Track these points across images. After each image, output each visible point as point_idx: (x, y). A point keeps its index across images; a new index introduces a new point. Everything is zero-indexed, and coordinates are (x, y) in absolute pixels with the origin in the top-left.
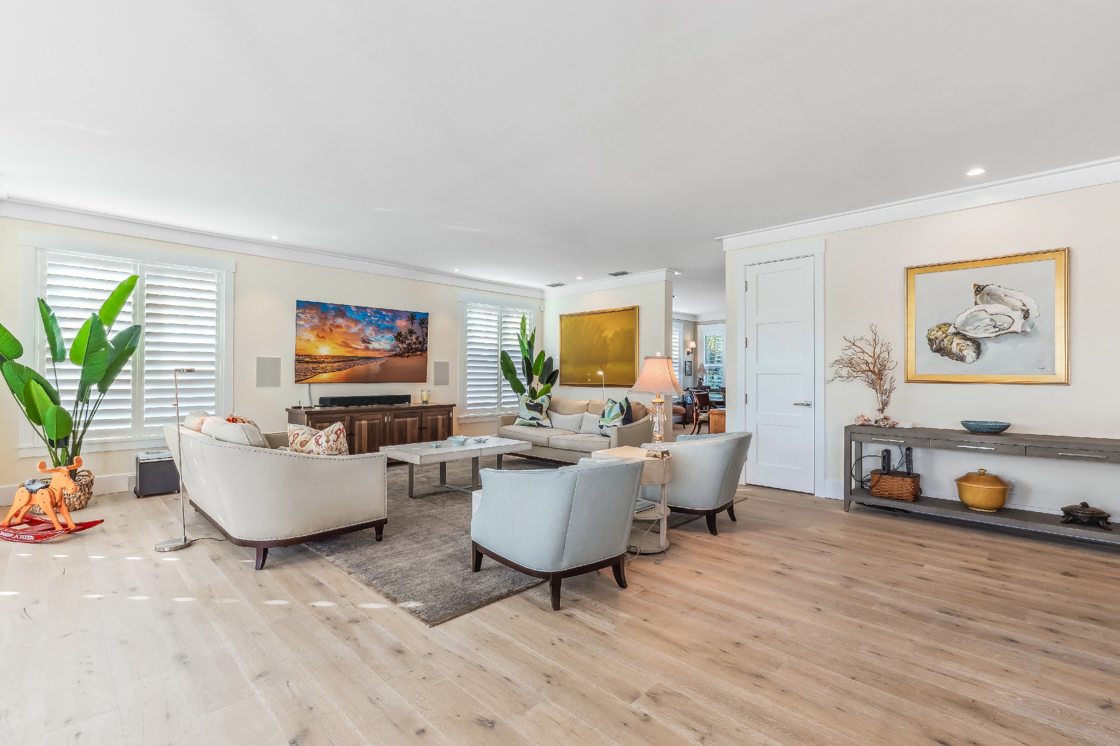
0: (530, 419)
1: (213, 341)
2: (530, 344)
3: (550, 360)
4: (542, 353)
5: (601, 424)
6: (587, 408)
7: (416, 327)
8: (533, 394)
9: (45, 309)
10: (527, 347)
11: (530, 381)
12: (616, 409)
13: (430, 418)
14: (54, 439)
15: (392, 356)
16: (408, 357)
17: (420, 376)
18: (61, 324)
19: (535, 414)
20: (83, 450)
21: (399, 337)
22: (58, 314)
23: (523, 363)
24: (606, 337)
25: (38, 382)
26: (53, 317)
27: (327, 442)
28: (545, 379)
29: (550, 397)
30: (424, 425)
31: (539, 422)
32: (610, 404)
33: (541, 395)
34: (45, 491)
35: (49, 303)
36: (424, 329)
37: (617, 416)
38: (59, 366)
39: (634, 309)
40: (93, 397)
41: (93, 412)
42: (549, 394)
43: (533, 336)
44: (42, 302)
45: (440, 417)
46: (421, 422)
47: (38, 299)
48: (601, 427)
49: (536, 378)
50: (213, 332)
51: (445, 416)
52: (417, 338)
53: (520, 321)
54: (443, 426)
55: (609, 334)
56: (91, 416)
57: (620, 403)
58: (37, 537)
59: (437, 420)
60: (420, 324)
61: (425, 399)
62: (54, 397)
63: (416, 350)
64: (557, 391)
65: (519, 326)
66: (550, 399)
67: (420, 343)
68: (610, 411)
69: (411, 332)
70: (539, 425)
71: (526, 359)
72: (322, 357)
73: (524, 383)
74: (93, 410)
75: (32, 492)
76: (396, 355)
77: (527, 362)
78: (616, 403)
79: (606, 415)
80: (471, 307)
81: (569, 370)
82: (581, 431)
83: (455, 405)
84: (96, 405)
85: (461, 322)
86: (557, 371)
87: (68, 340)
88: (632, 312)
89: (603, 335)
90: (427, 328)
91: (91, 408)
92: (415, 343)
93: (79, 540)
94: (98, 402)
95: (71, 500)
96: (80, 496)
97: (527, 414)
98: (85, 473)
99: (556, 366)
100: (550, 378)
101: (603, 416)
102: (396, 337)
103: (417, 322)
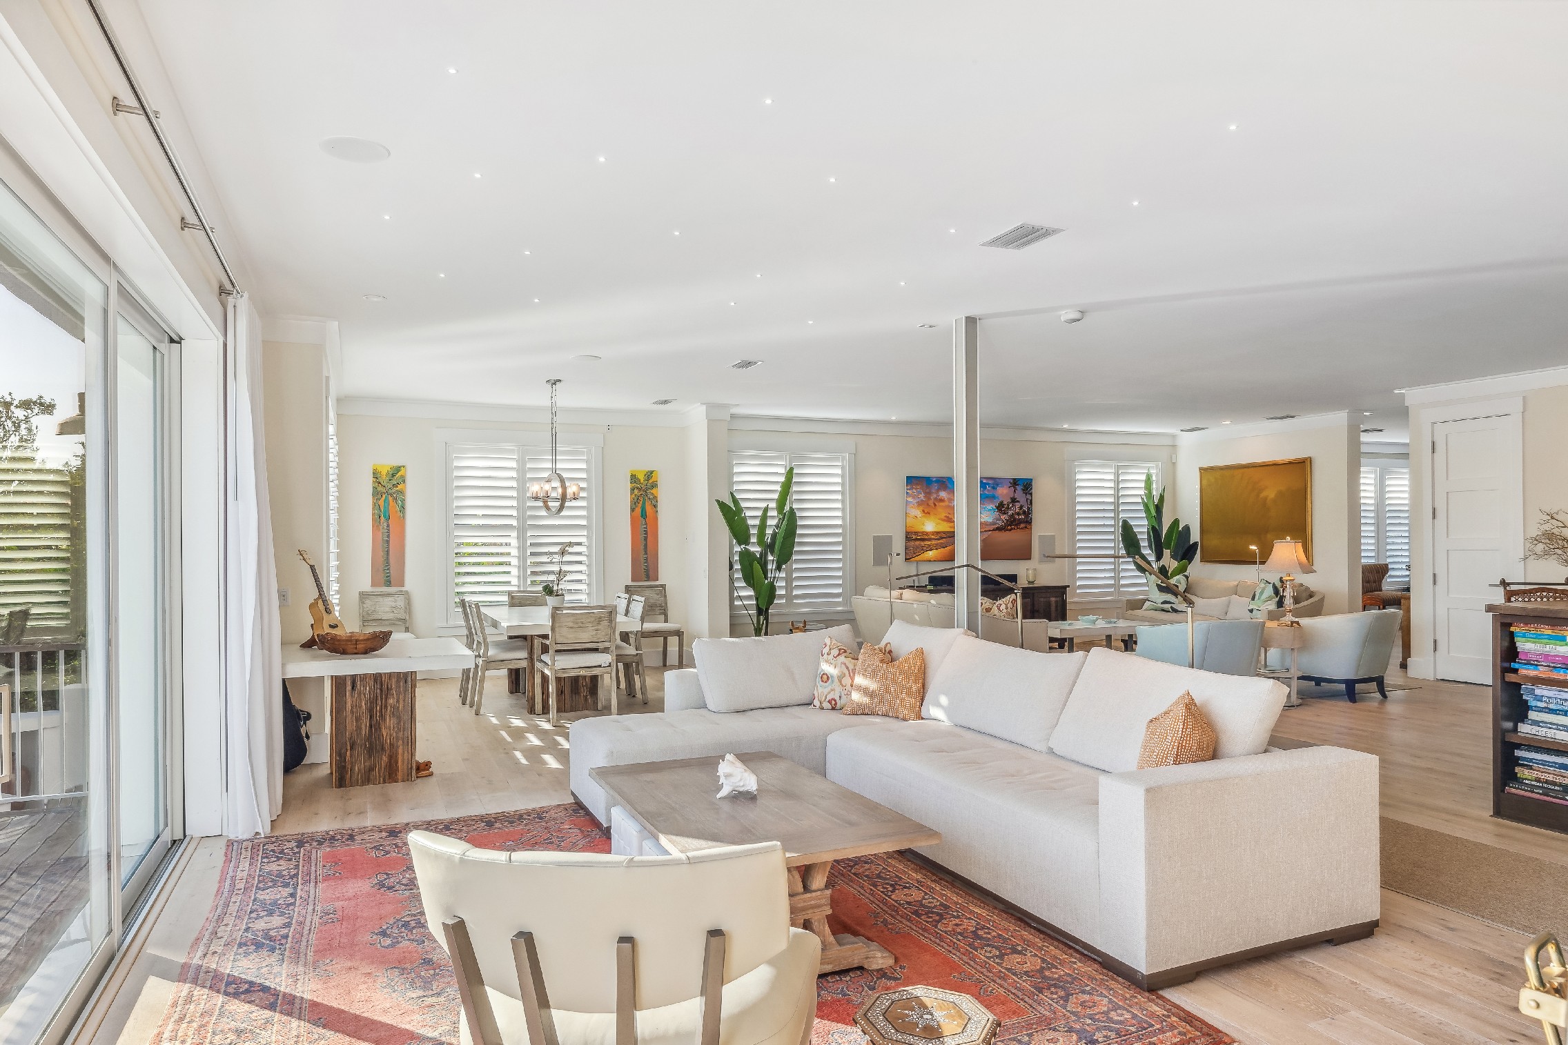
0: (1163, 603)
1: (839, 522)
2: (1159, 508)
3: (1187, 528)
4: (1176, 522)
5: (1250, 608)
6: (1235, 591)
7: (1019, 495)
8: (1163, 571)
10: (1153, 513)
11: (1159, 557)
12: (1269, 591)
13: (1042, 600)
15: (994, 530)
16: (1010, 530)
17: (1024, 554)
18: (748, 514)
19: (1170, 597)
21: (1001, 508)
22: (745, 504)
23: (1148, 533)
24: (1266, 498)
27: (1007, 608)
28: (1181, 553)
29: (1187, 577)
30: (1035, 608)
31: (1173, 605)
32: (1262, 585)
33: (1174, 574)
35: (738, 496)
36: (1029, 497)
37: (1270, 599)
39: (1304, 462)
42: (1186, 573)
43: (1162, 498)
45: (1053, 599)
46: (1033, 605)
48: (1251, 611)
49: (1167, 553)
50: (839, 514)
51: (1058, 599)
52: (1021, 507)
53: (1144, 477)
54: (1057, 610)
55: (1270, 493)
57: (1274, 584)
59: (1049, 604)
60: (1024, 490)
61: (1031, 580)
63: (1020, 522)
64: (1197, 568)
65: (1143, 485)
66: (1187, 580)
67: (1024, 512)
68: (1262, 593)
69: (1014, 500)
70: (1175, 611)
71: (1153, 528)
72: (927, 534)
73: (1152, 558)
76: (998, 529)
77: (1155, 532)
78: (1270, 583)
79: (1257, 598)
80: (1080, 466)
81: (1214, 542)
82: (1227, 617)
83: (1069, 586)
85: (1068, 483)
86: (1196, 544)
87: (754, 526)
88: (1302, 467)
89: (1263, 495)
90: (1031, 494)
92: (1018, 514)
97: (1159, 597)
99: (1195, 536)
100: (1186, 553)
101: (1253, 599)
102: (997, 508)
103: (1019, 488)
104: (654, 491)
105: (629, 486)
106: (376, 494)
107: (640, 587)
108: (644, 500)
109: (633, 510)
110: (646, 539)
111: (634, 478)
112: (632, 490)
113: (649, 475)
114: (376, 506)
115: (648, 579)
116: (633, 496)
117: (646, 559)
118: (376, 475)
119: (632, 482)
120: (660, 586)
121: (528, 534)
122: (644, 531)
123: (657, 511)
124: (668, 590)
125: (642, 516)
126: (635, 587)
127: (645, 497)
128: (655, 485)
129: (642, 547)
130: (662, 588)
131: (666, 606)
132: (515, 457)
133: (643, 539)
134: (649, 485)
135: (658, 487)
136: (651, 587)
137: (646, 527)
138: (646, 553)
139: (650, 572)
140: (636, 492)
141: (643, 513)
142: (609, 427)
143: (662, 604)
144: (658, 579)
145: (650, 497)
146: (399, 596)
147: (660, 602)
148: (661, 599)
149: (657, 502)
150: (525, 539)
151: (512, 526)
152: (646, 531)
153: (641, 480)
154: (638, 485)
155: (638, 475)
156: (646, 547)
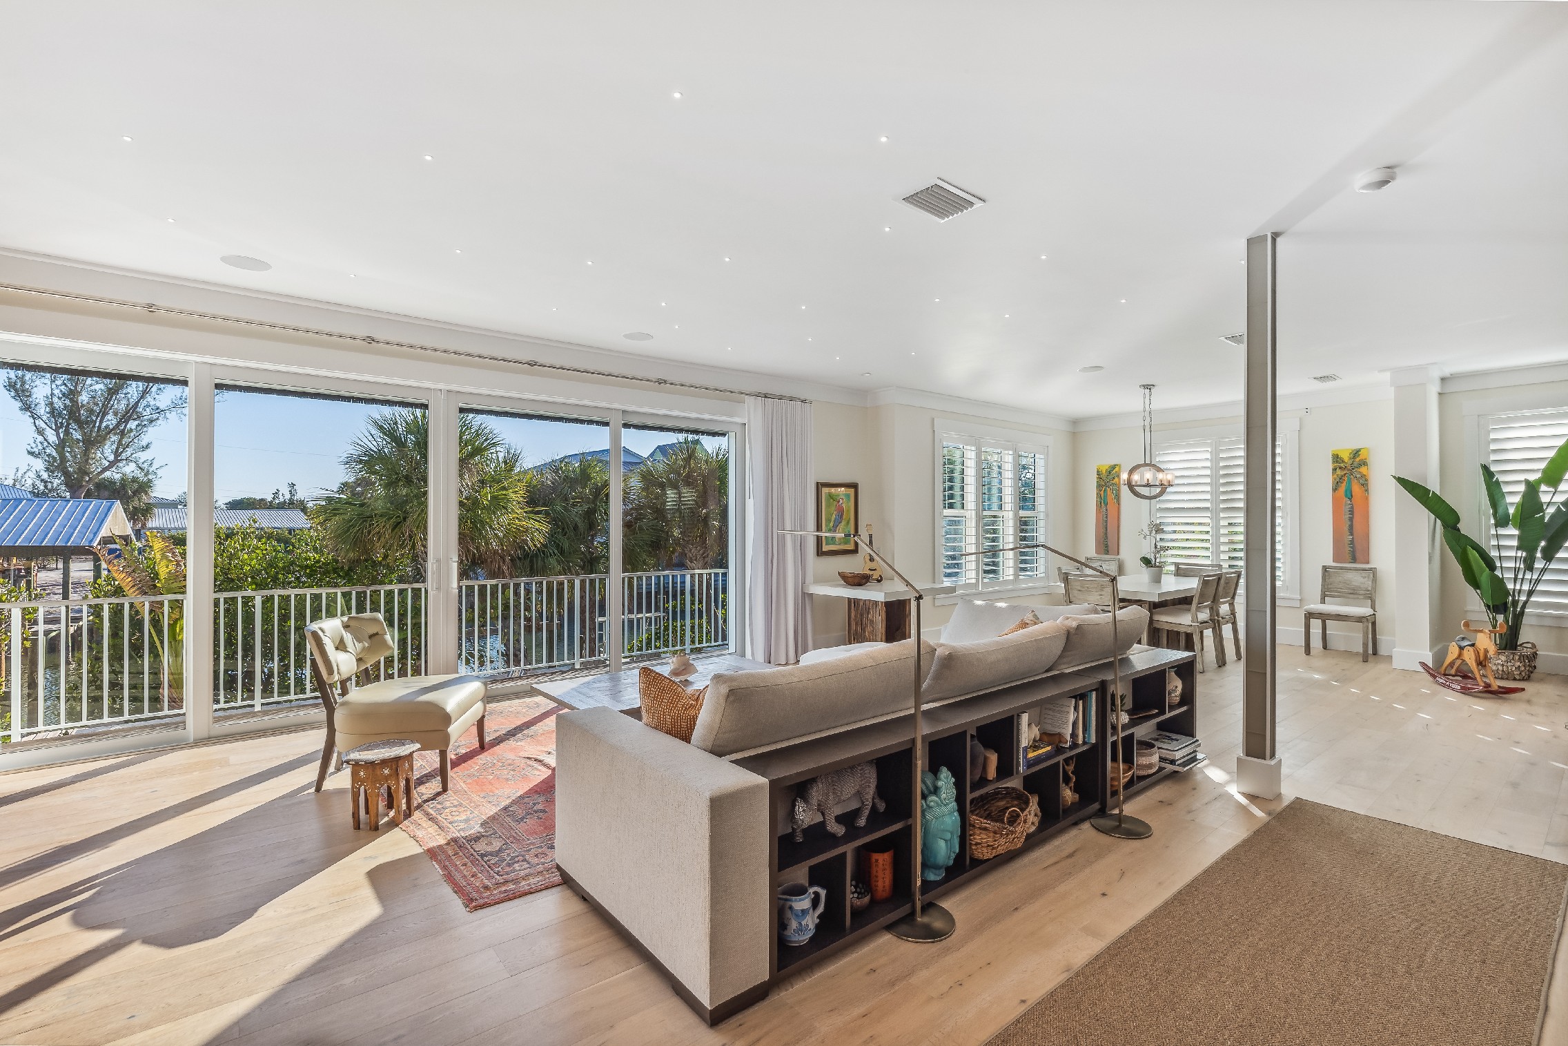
9: (1488, 473)
14: (1491, 604)
18: (1505, 489)
20: (1525, 620)
22: (1502, 478)
25: (1473, 548)
26: (1497, 482)
34: (1471, 649)
35: (1493, 468)
38: (1502, 531)
40: (1539, 565)
41: (1538, 581)
44: (1485, 468)
47: (1482, 465)
56: (1534, 585)
58: (1462, 688)
62: (1490, 565)
74: (1537, 580)
75: (1461, 648)
84: (1540, 574)
87: (1512, 504)
91: (1535, 577)
93: (1500, 701)
94: (1543, 571)
95: (1510, 668)
96: (1519, 666)
98: (1530, 645)
104: (1363, 470)
105: (1331, 467)
106: (1099, 486)
107: (1341, 568)
108: (1350, 480)
109: (1335, 490)
110: (1351, 519)
111: (1336, 458)
112: (1335, 470)
113: (1356, 453)
114: (1099, 496)
115: (1354, 560)
116: (1335, 476)
117: (1352, 542)
118: (1099, 473)
119: (1334, 462)
120: (1371, 569)
121: (1222, 515)
122: (1350, 511)
123: (1367, 490)
124: (1378, 574)
125: (1346, 496)
126: (1335, 568)
127: (1352, 476)
128: (1364, 463)
129: (1346, 528)
130: (1373, 571)
131: (1375, 592)
132: (1209, 450)
133: (1347, 520)
134: (1355, 464)
135: (1367, 465)
136: (1356, 570)
137: (1352, 508)
138: (1352, 534)
139: (1358, 555)
140: (1339, 472)
141: (1348, 493)
142: (1307, 410)
143: (1370, 589)
144: (1368, 562)
145: (1358, 476)
146: (1113, 562)
147: (1366, 586)
148: (1370, 583)
149: (1366, 480)
150: (1218, 520)
151: (1208, 508)
152: (1352, 512)
153: (1346, 459)
154: (1342, 465)
155: (1342, 455)
156: (1351, 528)
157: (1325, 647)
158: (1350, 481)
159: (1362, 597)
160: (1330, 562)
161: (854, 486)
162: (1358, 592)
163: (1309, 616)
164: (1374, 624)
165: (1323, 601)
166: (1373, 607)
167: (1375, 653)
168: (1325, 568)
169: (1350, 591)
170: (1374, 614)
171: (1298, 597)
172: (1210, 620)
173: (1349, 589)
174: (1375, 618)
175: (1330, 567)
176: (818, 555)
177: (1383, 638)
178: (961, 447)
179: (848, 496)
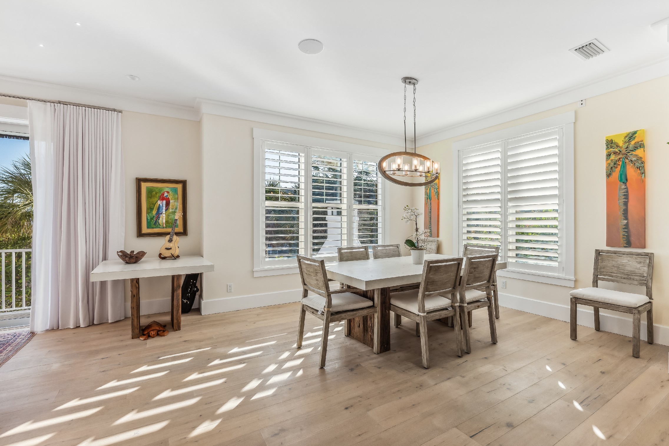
104: (639, 152)
105: (605, 153)
107: (615, 252)
108: (625, 163)
109: (609, 175)
110: (626, 204)
111: (610, 143)
112: (609, 155)
113: (631, 136)
114: (426, 193)
115: (629, 244)
116: (609, 161)
117: (627, 226)
119: (608, 148)
120: (647, 254)
121: (510, 204)
122: (624, 195)
123: (644, 173)
124: (656, 259)
125: (621, 180)
126: (608, 252)
127: (627, 161)
128: (641, 145)
129: (620, 213)
130: (650, 256)
131: (652, 279)
132: (500, 150)
133: (622, 204)
134: (631, 147)
135: (644, 147)
136: (631, 254)
137: (627, 192)
138: (626, 218)
139: (633, 239)
140: (613, 157)
141: (623, 177)
142: (582, 102)
143: (645, 275)
144: (644, 247)
145: (633, 159)
146: (434, 243)
147: (641, 272)
148: (646, 269)
149: (643, 163)
150: (506, 210)
151: (498, 199)
152: (626, 196)
153: (621, 144)
154: (617, 150)
155: (616, 140)
156: (626, 213)
157: (598, 328)
158: (624, 165)
159: (636, 283)
160: (604, 247)
161: (184, 183)
162: (632, 277)
163: (576, 301)
164: (650, 312)
165: (595, 284)
166: (649, 294)
167: (651, 341)
168: (598, 253)
169: (623, 276)
170: (650, 302)
171: (573, 278)
172: (452, 306)
173: (623, 273)
174: (651, 306)
175: (602, 251)
176: (137, 237)
177: (661, 326)
178: (298, 154)
179: (175, 190)
